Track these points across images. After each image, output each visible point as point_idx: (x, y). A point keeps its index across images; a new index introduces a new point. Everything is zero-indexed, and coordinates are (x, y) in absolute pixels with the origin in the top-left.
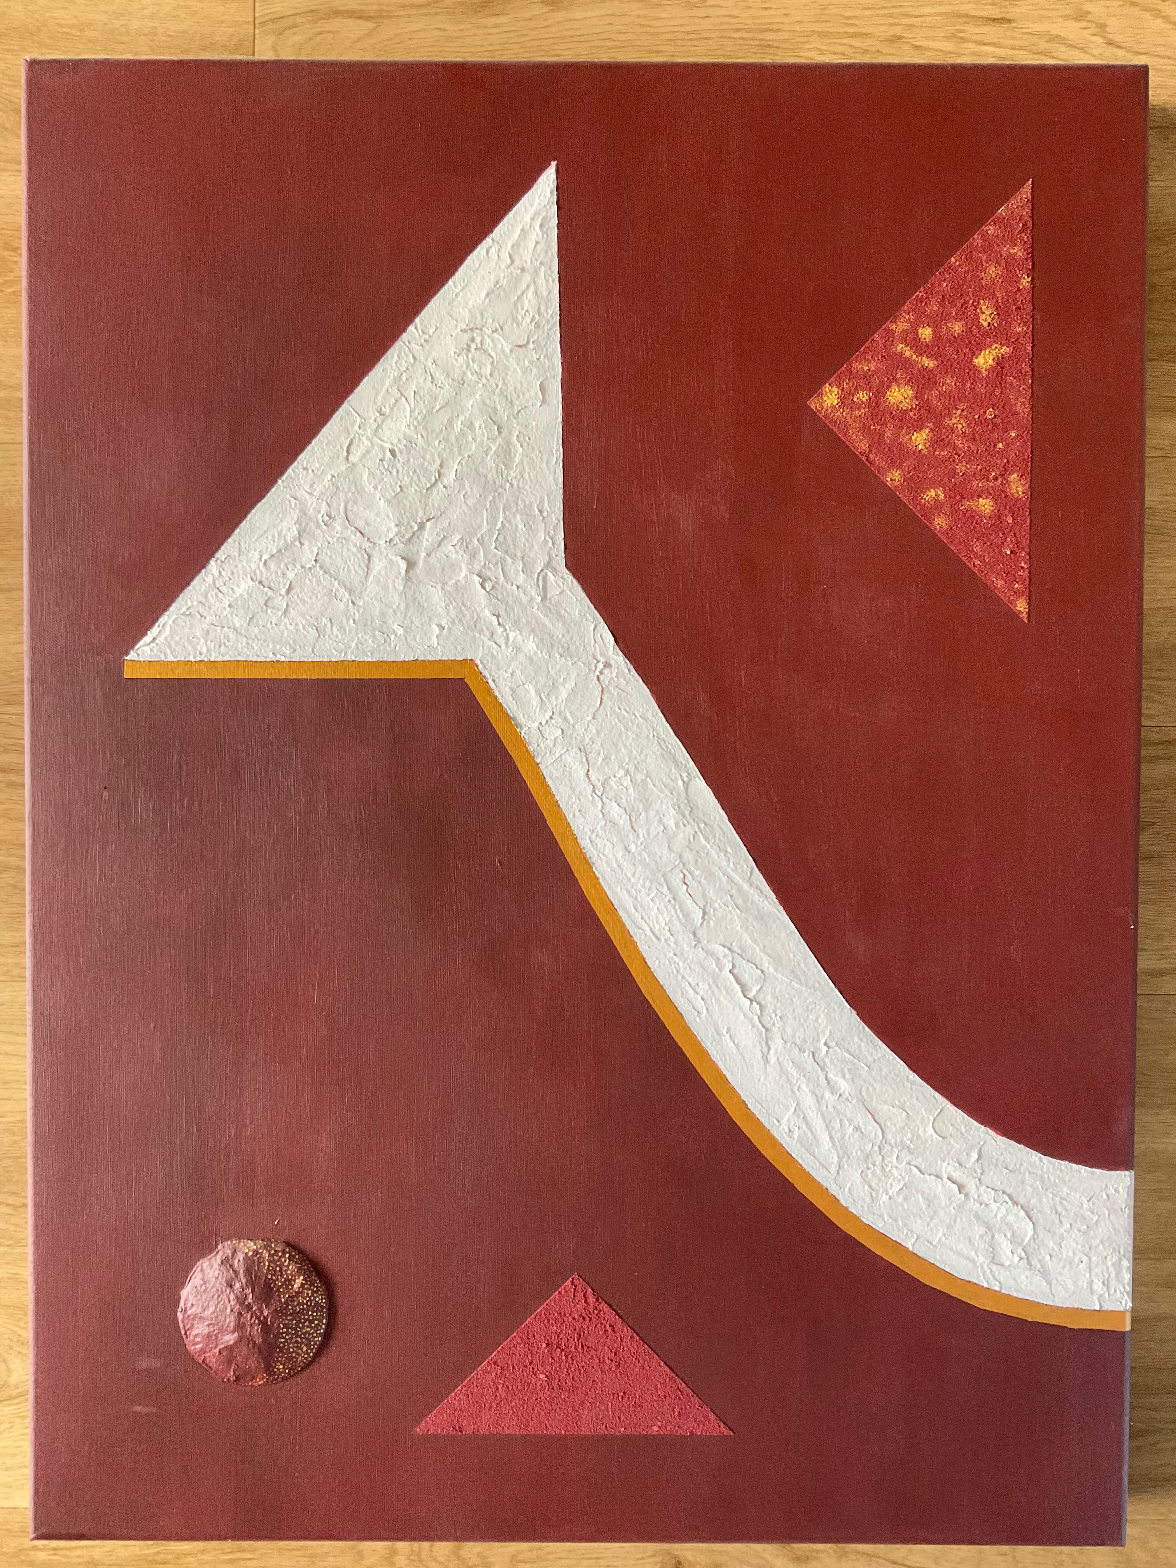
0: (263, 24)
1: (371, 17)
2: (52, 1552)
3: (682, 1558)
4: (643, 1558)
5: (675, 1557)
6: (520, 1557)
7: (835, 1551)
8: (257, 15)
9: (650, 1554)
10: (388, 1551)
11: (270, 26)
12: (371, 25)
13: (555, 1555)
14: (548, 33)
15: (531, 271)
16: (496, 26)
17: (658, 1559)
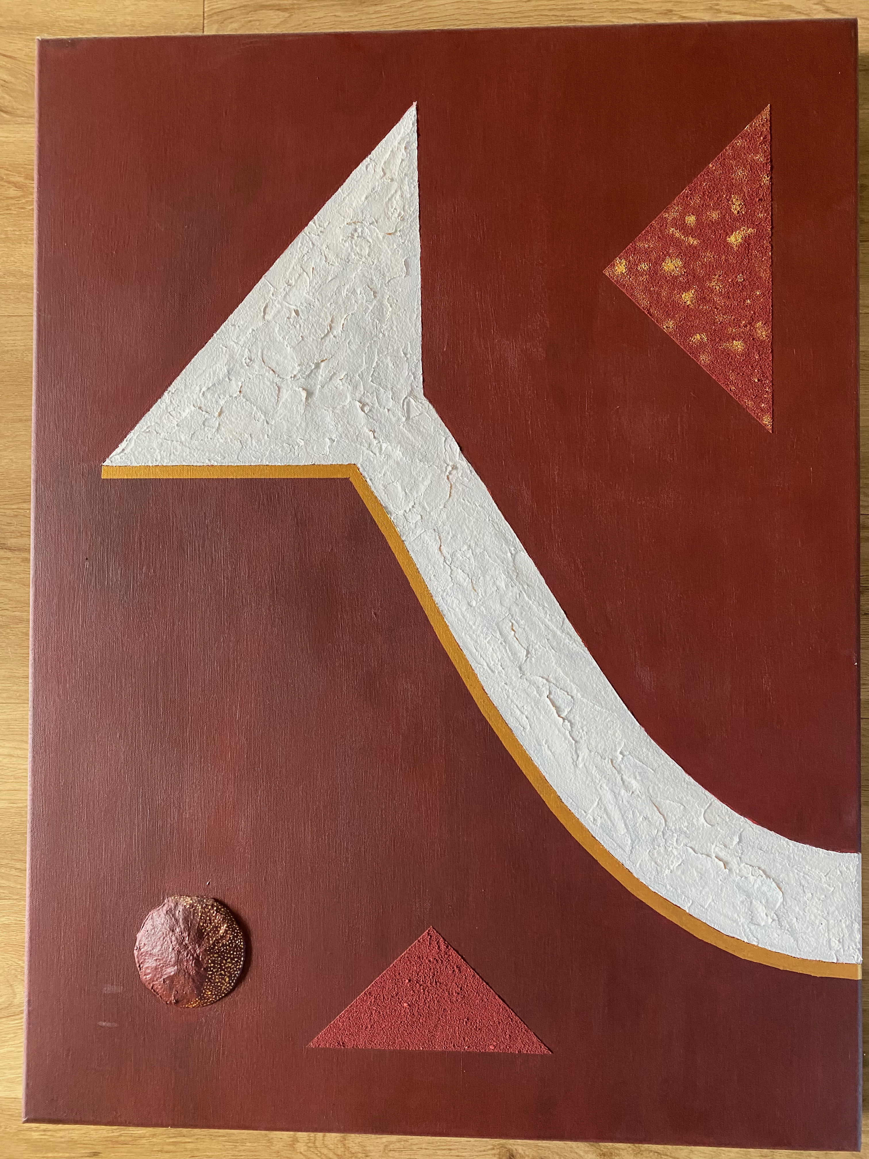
0: (210, 16)
1: (287, 9)
2: (43, 1133)
3: (515, 1151)
4: (484, 1151)
5: (509, 1150)
6: (391, 1147)
7: (633, 1149)
8: (206, 10)
9: (490, 1147)
10: (291, 1139)
11: (215, 18)
12: (287, 15)
13: (418, 1146)
14: (413, 16)
15: (398, 180)
16: (376, 12)
17: (496, 1151)
